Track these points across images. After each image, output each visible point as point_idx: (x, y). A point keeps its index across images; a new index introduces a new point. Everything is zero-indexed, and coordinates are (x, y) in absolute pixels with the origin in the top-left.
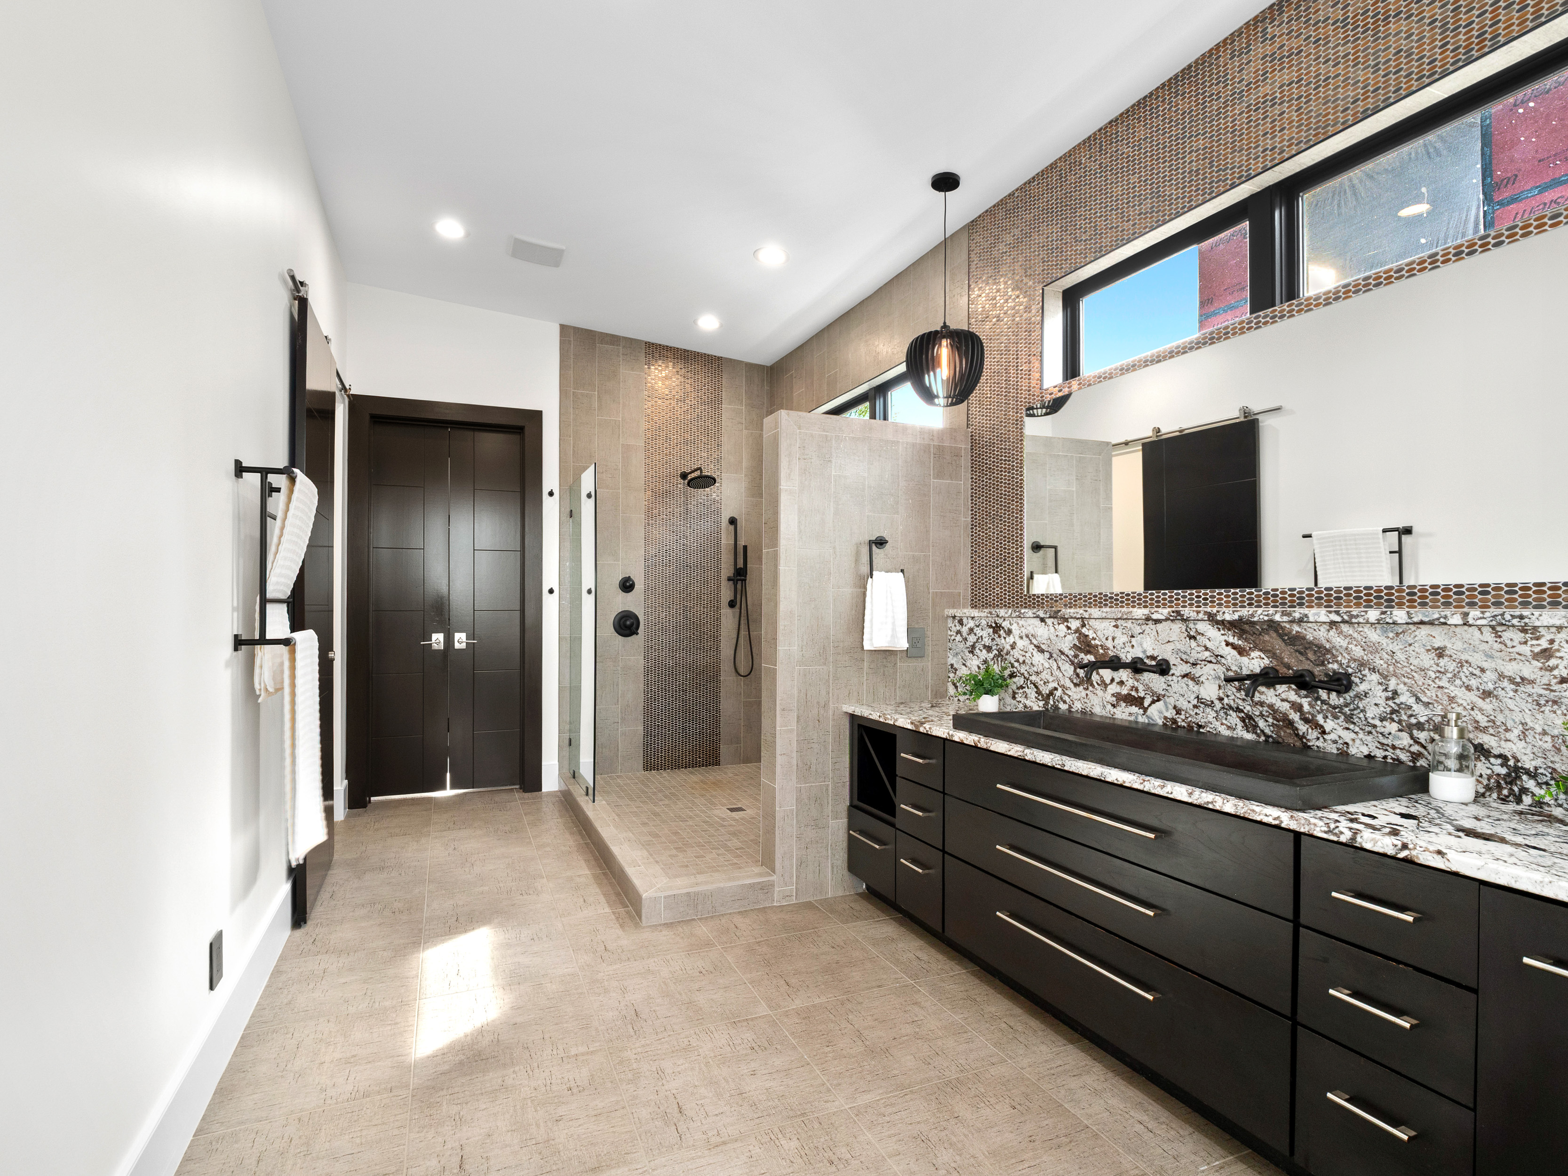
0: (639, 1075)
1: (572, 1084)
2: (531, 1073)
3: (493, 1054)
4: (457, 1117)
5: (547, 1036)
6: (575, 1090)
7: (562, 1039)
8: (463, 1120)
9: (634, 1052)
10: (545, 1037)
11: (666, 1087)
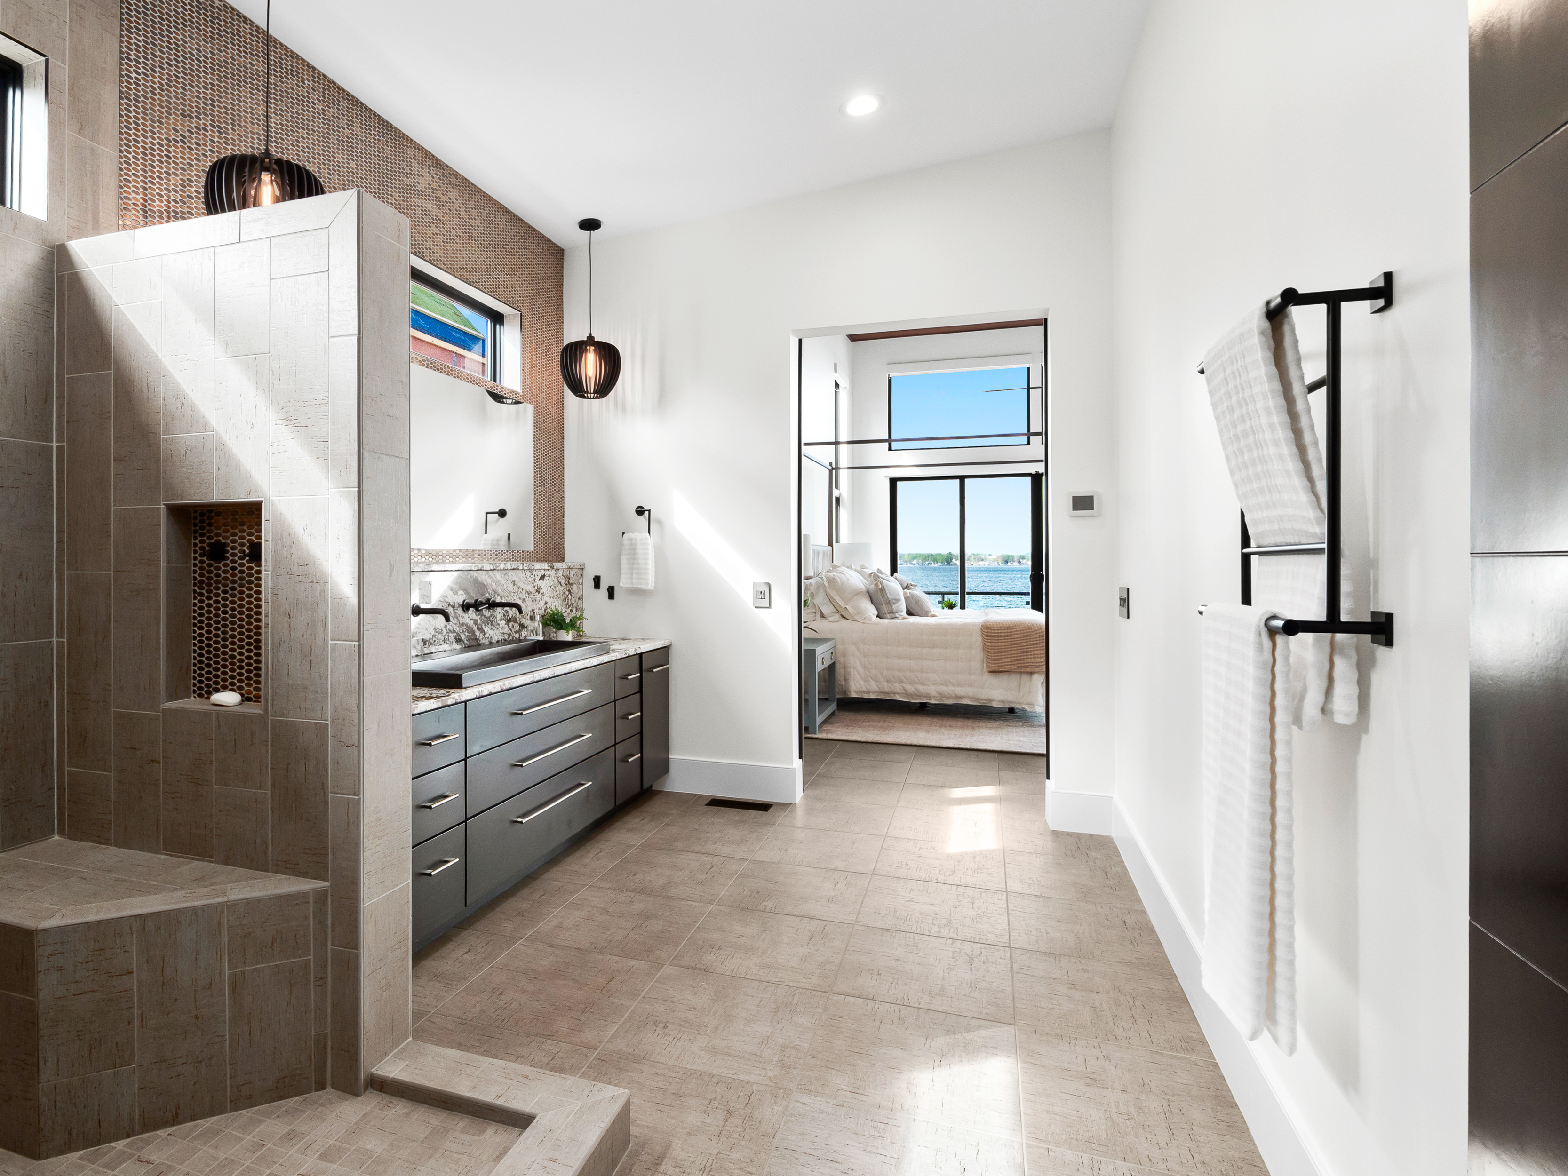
0: (821, 965)
1: (875, 977)
2: (905, 997)
3: (935, 1027)
4: (973, 988)
5: (877, 1023)
6: (876, 972)
7: (864, 1015)
8: (969, 985)
9: (810, 981)
10: (879, 1023)
11: (809, 950)
